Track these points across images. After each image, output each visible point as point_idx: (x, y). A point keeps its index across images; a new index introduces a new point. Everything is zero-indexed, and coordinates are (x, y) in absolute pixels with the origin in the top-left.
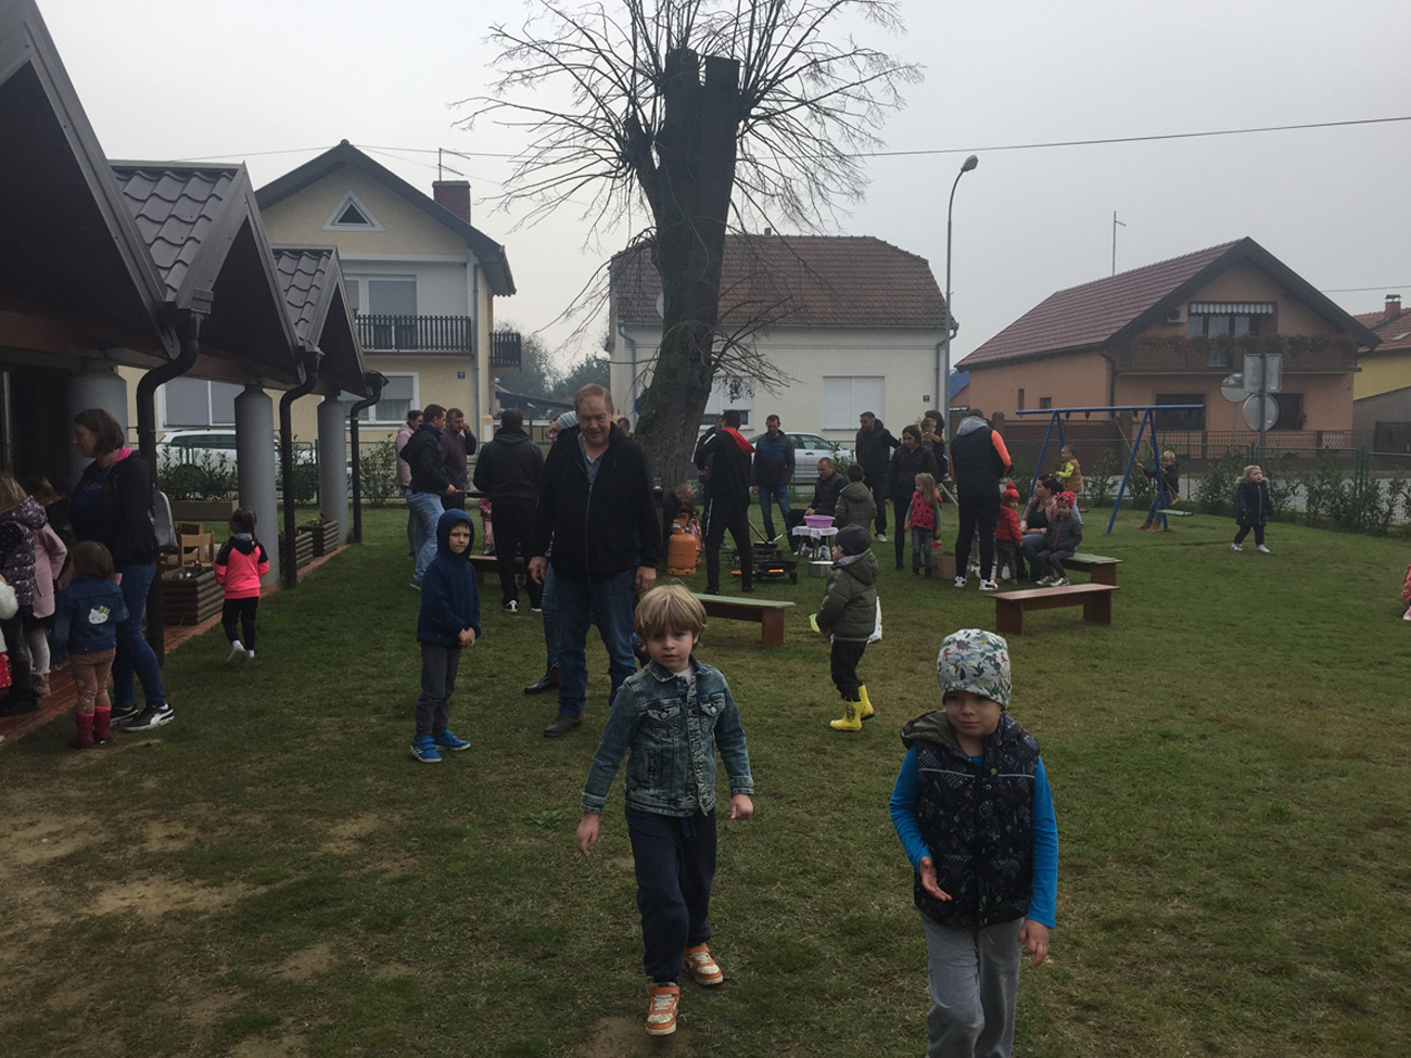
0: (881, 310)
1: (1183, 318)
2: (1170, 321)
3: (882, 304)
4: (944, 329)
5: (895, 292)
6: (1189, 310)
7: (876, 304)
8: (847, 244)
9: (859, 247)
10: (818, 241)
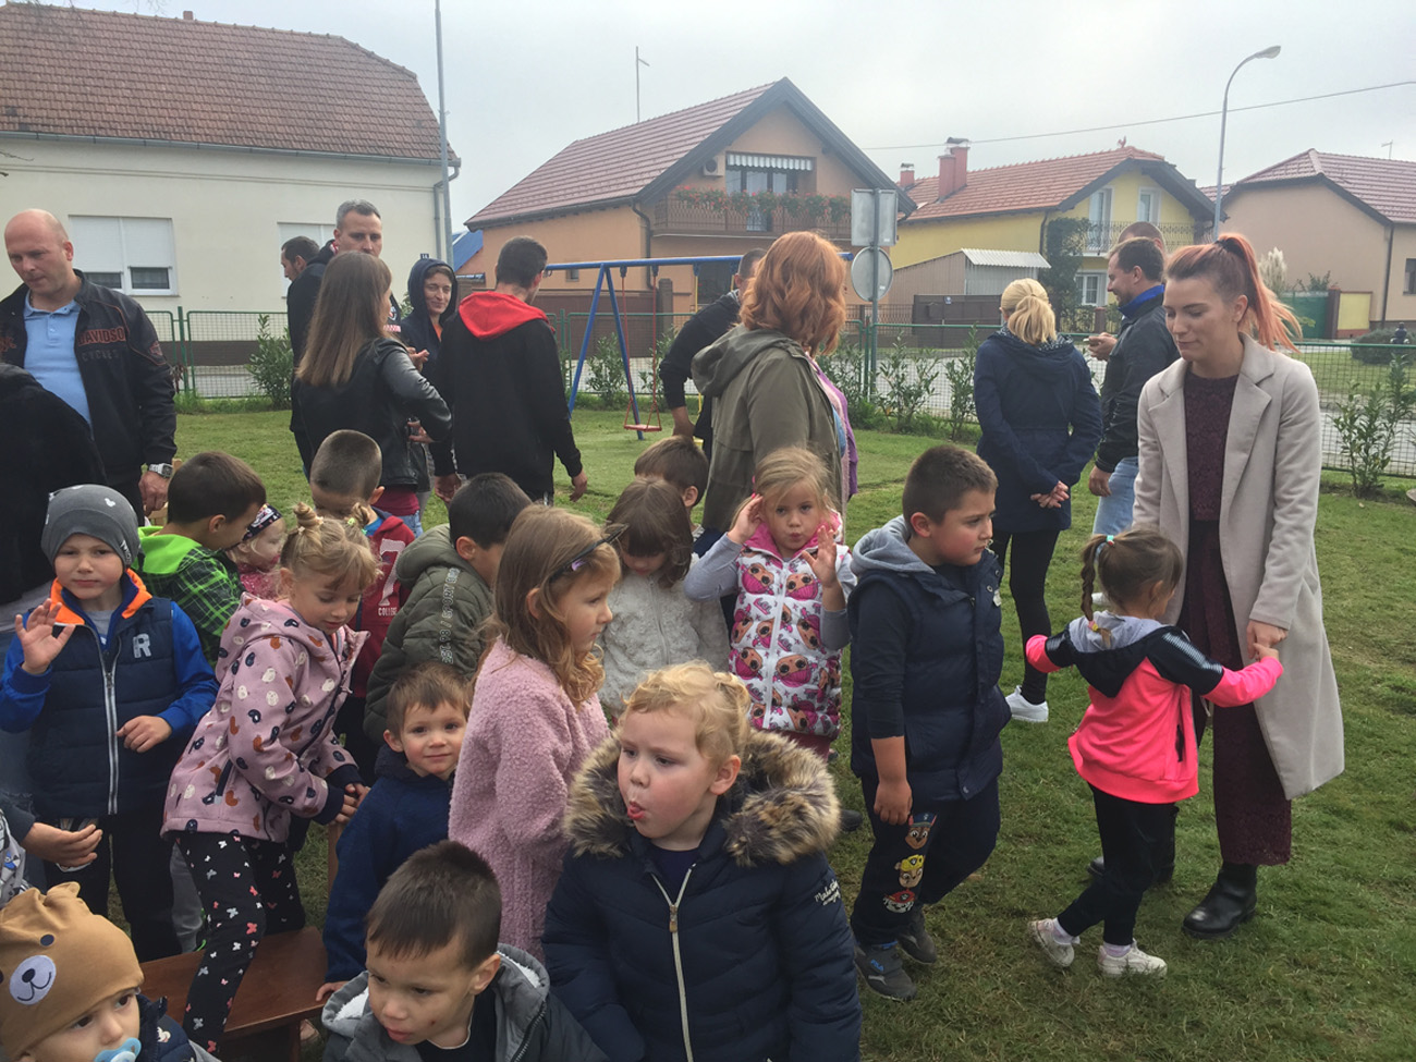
0: (354, 135)
1: (721, 170)
2: (707, 173)
3: (355, 127)
4: (439, 165)
5: (373, 112)
6: (726, 162)
7: (346, 126)
8: (303, 42)
9: (321, 48)
10: (262, 34)
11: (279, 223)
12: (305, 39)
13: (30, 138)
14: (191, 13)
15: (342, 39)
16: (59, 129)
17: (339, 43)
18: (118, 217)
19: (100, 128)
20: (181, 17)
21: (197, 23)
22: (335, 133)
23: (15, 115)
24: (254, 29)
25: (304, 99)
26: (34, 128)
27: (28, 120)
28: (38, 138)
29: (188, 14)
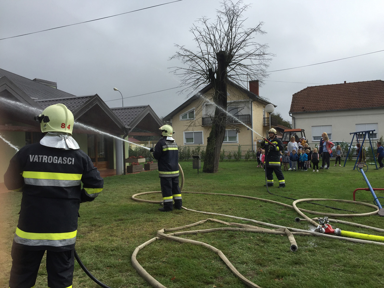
0: (376, 103)
3: (377, 101)
7: (375, 101)
8: (370, 83)
9: (375, 84)
10: (360, 83)
11: (356, 124)
12: (370, 82)
13: (305, 113)
14: (346, 81)
15: (380, 80)
16: (311, 110)
17: (379, 82)
18: (321, 126)
19: (319, 109)
20: (344, 83)
21: (347, 84)
22: (371, 103)
23: (303, 109)
24: (359, 82)
25: (366, 96)
26: (306, 111)
27: (306, 109)
28: (306, 112)
29: (345, 82)
